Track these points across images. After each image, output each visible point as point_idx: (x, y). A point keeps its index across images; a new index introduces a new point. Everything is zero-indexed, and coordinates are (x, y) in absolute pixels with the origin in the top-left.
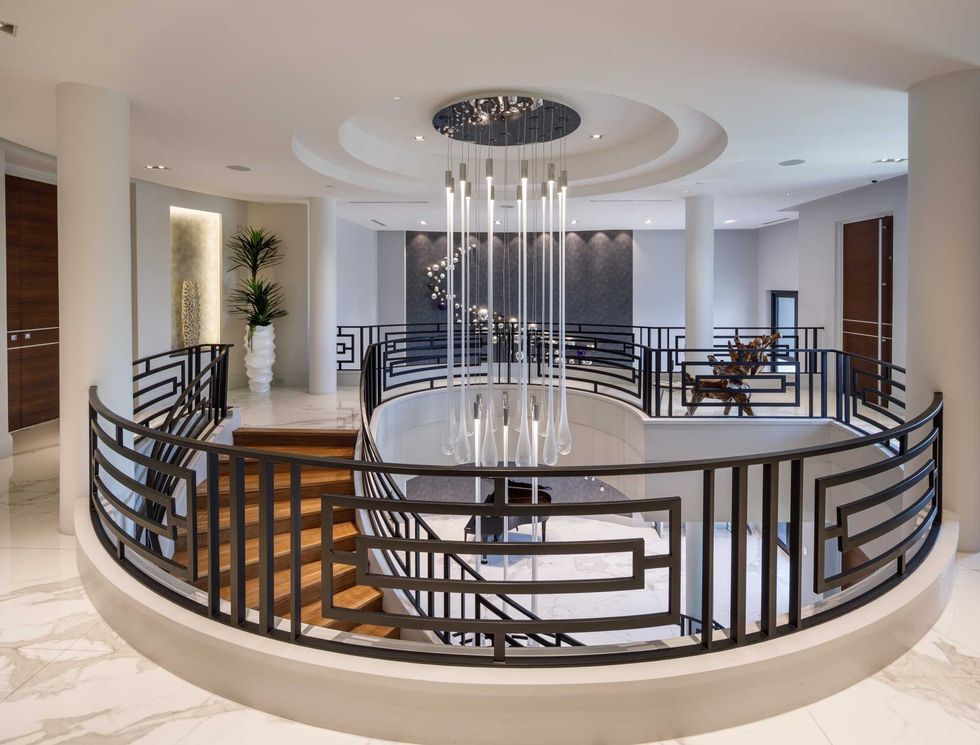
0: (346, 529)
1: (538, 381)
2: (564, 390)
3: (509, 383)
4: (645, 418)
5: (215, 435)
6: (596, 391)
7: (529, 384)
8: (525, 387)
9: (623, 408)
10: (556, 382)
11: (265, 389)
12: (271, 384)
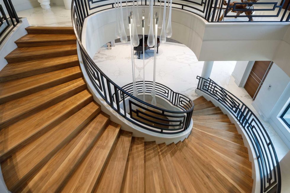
0: (77, 70)
1: (159, 4)
2: (171, 8)
3: (146, 5)
4: (206, 23)
5: (14, 31)
6: (182, 9)
7: (154, 5)
8: (152, 7)
9: (194, 16)
10: (167, 4)
11: (48, 7)
12: (50, 5)
